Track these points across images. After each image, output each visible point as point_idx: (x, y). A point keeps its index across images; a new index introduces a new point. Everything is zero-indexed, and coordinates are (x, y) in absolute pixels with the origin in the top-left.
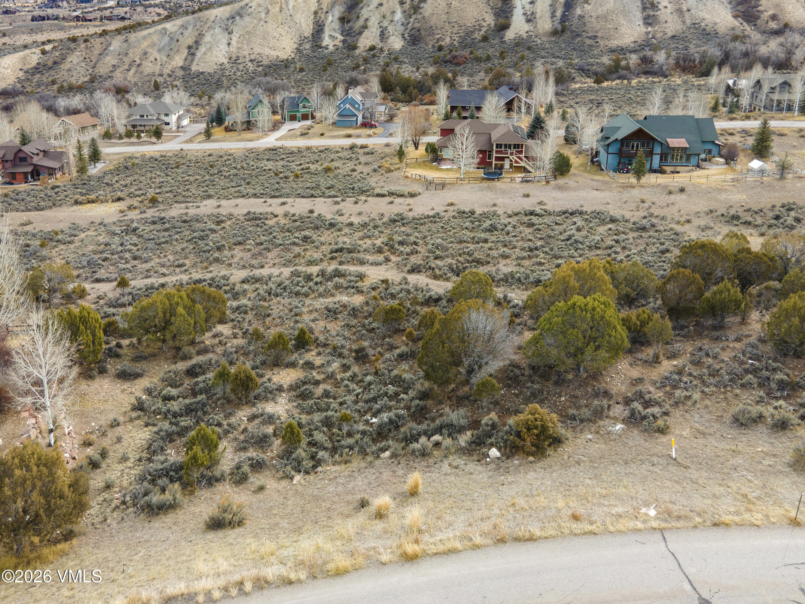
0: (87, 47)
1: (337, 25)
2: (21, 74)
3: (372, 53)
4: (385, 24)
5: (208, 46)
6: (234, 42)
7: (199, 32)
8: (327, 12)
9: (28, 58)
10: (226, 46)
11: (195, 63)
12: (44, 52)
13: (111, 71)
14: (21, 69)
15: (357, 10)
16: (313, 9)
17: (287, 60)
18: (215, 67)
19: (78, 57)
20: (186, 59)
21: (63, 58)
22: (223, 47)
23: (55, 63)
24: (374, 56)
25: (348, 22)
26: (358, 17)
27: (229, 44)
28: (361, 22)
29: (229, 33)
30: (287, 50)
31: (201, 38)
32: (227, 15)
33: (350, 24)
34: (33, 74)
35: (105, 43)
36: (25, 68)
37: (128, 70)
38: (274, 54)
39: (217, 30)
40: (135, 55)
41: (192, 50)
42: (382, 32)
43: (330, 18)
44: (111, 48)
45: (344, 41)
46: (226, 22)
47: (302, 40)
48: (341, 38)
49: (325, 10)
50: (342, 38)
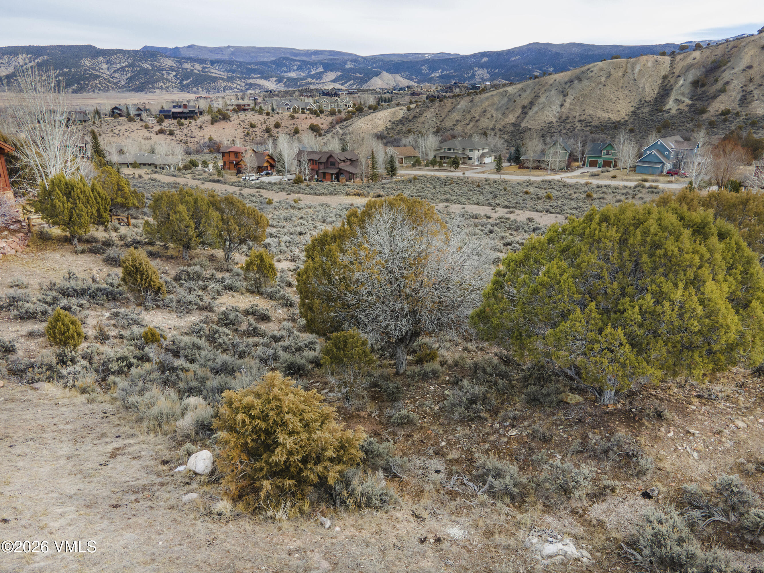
0: (440, 106)
1: (687, 90)
2: (389, 124)
3: (723, 117)
4: (751, 87)
5: (541, 106)
6: (567, 104)
7: (536, 94)
8: (679, 76)
9: (397, 113)
10: (558, 107)
11: (525, 121)
12: (409, 109)
13: (455, 125)
14: (390, 121)
15: (717, 73)
16: (663, 73)
17: (618, 122)
18: (544, 125)
19: (432, 113)
20: (518, 117)
21: (421, 114)
22: (556, 108)
23: (415, 117)
24: (725, 120)
25: (703, 85)
26: (716, 81)
27: (562, 105)
28: (719, 85)
29: (564, 96)
30: (621, 112)
31: (537, 99)
32: (567, 79)
33: (703, 89)
34: (397, 125)
35: (455, 103)
36: (393, 120)
37: (467, 125)
38: (606, 115)
39: (553, 92)
40: (476, 113)
41: (525, 110)
42: (743, 96)
43: (681, 82)
44: (459, 107)
45: (691, 106)
46: (563, 85)
47: (642, 104)
48: (688, 101)
49: (677, 74)
50: (690, 102)
